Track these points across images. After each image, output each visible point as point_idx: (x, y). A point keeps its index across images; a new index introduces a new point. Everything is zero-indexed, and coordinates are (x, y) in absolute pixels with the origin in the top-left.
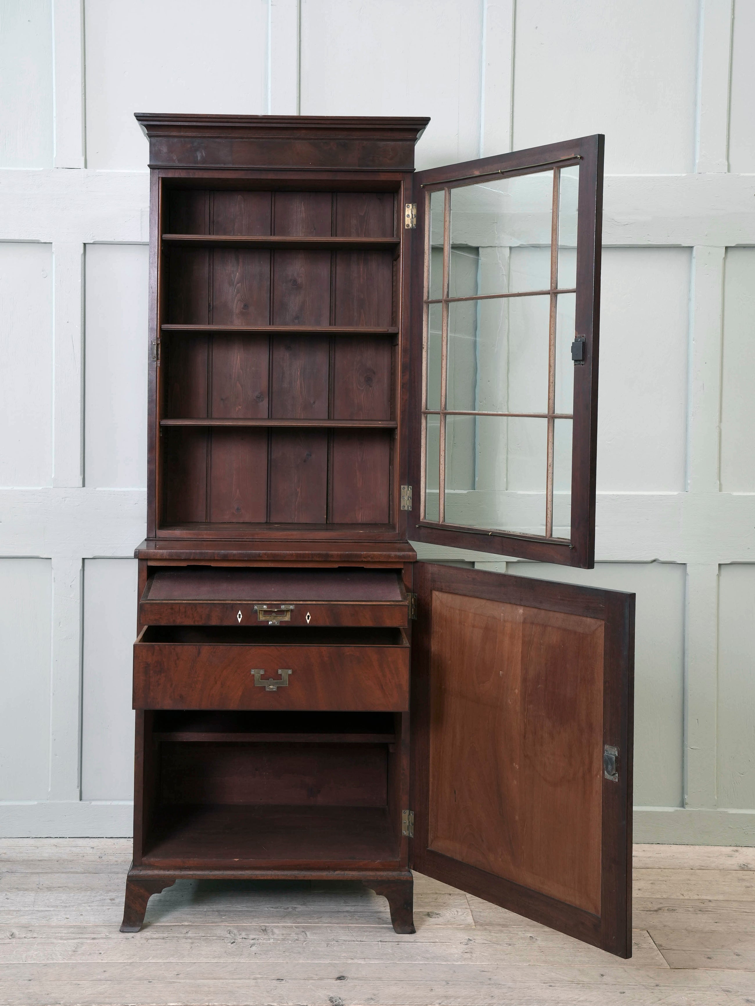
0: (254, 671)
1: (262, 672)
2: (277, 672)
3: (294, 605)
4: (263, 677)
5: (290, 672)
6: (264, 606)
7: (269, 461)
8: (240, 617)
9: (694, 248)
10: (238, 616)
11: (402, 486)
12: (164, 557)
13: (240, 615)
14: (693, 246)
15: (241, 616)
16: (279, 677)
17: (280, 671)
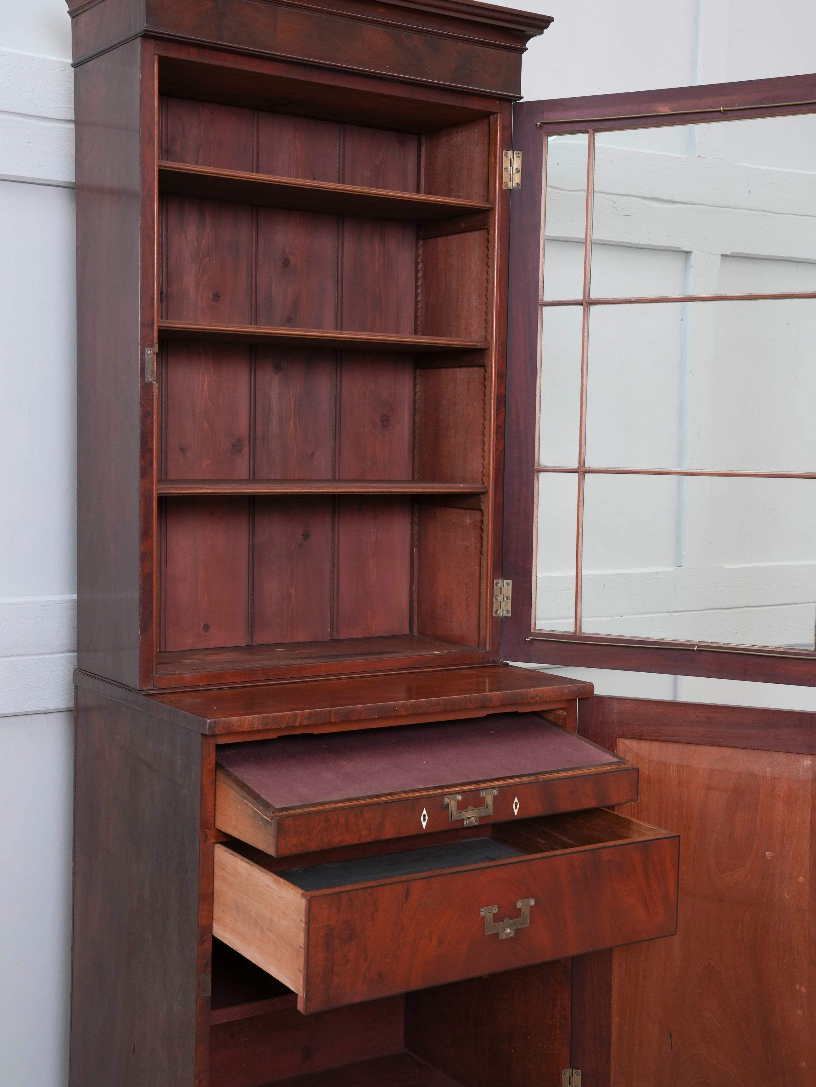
0: (483, 910)
1: (495, 910)
2: (515, 905)
3: (497, 789)
4: (497, 918)
5: (532, 902)
6: (457, 796)
7: (252, 549)
8: (424, 820)
9: (693, 254)
10: (422, 818)
11: (495, 581)
12: (254, 727)
13: (424, 816)
14: (692, 251)
15: (427, 818)
16: (517, 913)
17: (519, 904)
